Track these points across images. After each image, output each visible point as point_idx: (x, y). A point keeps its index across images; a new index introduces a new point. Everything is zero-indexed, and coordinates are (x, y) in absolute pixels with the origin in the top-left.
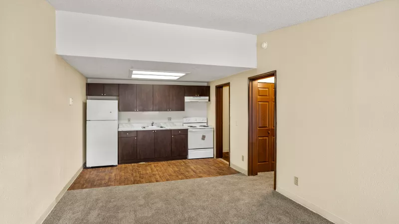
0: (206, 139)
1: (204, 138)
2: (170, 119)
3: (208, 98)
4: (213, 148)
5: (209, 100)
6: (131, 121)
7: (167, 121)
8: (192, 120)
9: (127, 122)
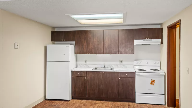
0: (155, 83)
1: (153, 82)
2: (121, 61)
3: (160, 40)
4: (165, 94)
5: (162, 43)
6: (88, 63)
7: (118, 63)
8: (144, 63)
9: (84, 63)
